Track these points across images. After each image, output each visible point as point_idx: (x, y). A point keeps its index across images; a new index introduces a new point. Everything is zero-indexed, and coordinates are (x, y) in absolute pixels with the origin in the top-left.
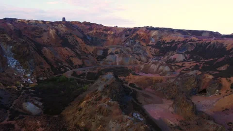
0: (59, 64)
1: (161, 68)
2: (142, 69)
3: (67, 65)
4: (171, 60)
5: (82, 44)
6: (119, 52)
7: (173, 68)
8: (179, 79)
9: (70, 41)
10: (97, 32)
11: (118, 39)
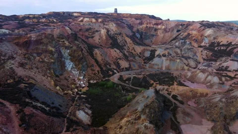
0: (108, 66)
1: (210, 78)
2: (188, 77)
3: (115, 67)
4: (224, 68)
5: (130, 44)
6: (167, 54)
7: (223, 79)
8: (224, 100)
9: (119, 41)
10: (147, 27)
11: (168, 34)
